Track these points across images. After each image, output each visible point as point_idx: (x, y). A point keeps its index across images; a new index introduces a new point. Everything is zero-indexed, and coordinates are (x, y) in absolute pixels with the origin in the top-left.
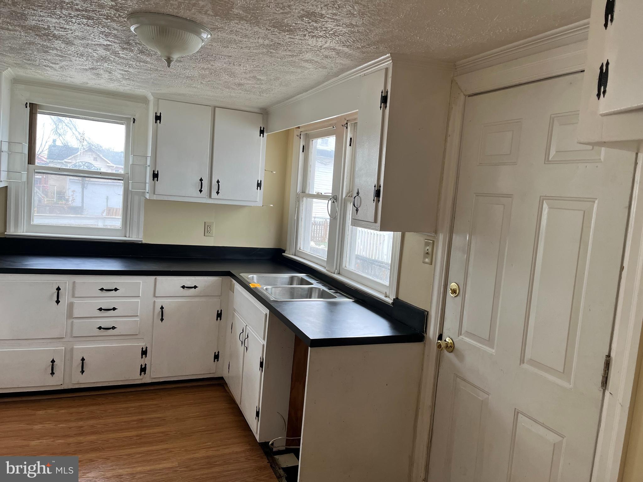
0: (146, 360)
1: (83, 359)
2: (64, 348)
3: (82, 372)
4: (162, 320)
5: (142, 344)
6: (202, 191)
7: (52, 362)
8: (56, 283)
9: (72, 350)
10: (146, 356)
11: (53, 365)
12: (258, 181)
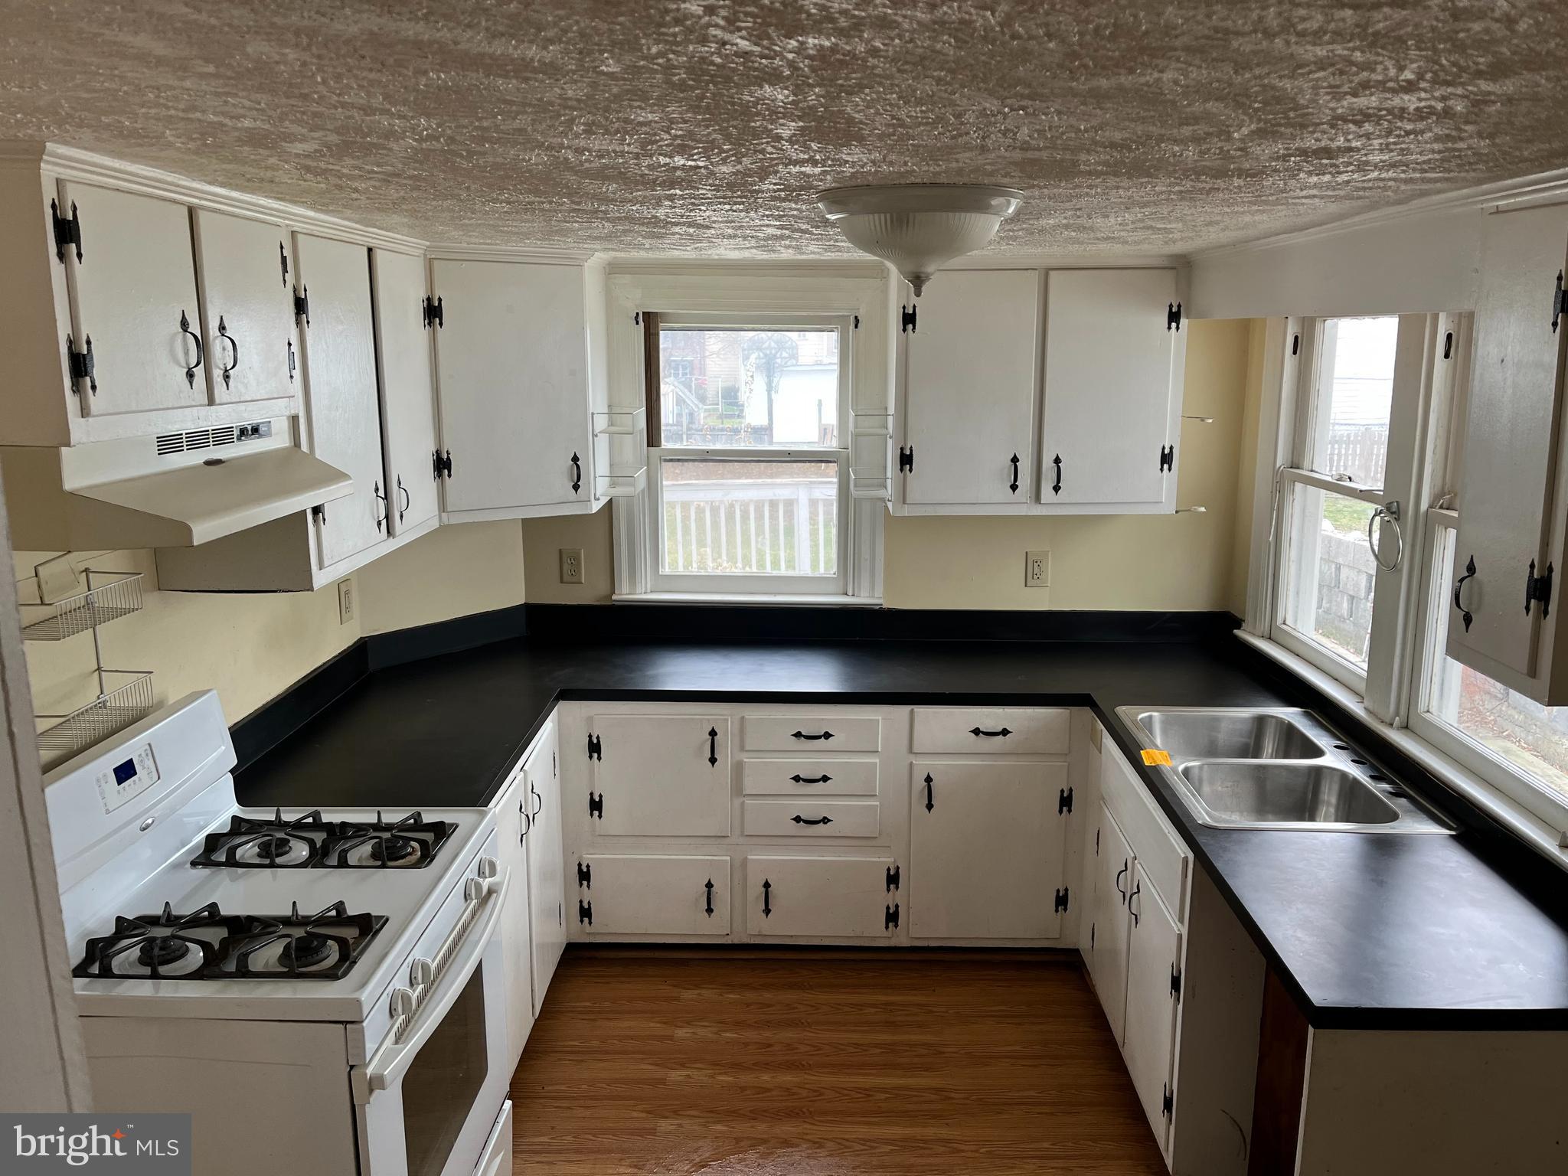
0: (899, 896)
1: (767, 885)
2: (729, 858)
3: (767, 911)
4: (930, 806)
5: (887, 860)
6: (1017, 486)
7: (707, 886)
8: (708, 720)
9: (745, 862)
10: (897, 888)
11: (709, 893)
12: (1164, 448)
